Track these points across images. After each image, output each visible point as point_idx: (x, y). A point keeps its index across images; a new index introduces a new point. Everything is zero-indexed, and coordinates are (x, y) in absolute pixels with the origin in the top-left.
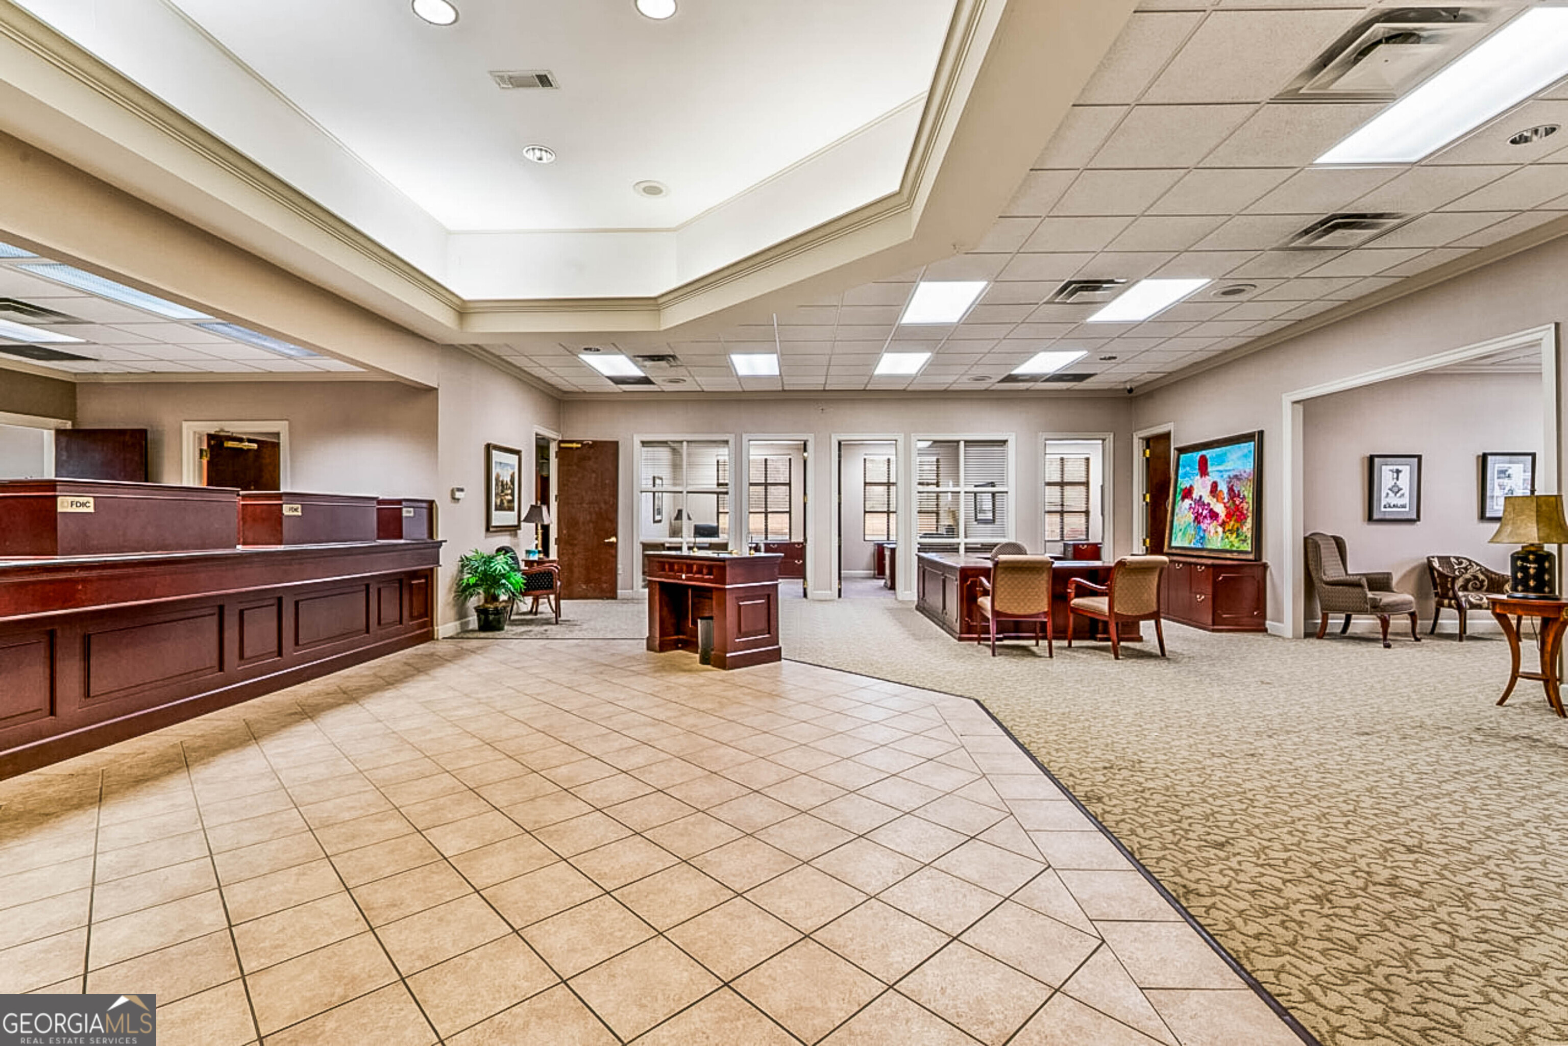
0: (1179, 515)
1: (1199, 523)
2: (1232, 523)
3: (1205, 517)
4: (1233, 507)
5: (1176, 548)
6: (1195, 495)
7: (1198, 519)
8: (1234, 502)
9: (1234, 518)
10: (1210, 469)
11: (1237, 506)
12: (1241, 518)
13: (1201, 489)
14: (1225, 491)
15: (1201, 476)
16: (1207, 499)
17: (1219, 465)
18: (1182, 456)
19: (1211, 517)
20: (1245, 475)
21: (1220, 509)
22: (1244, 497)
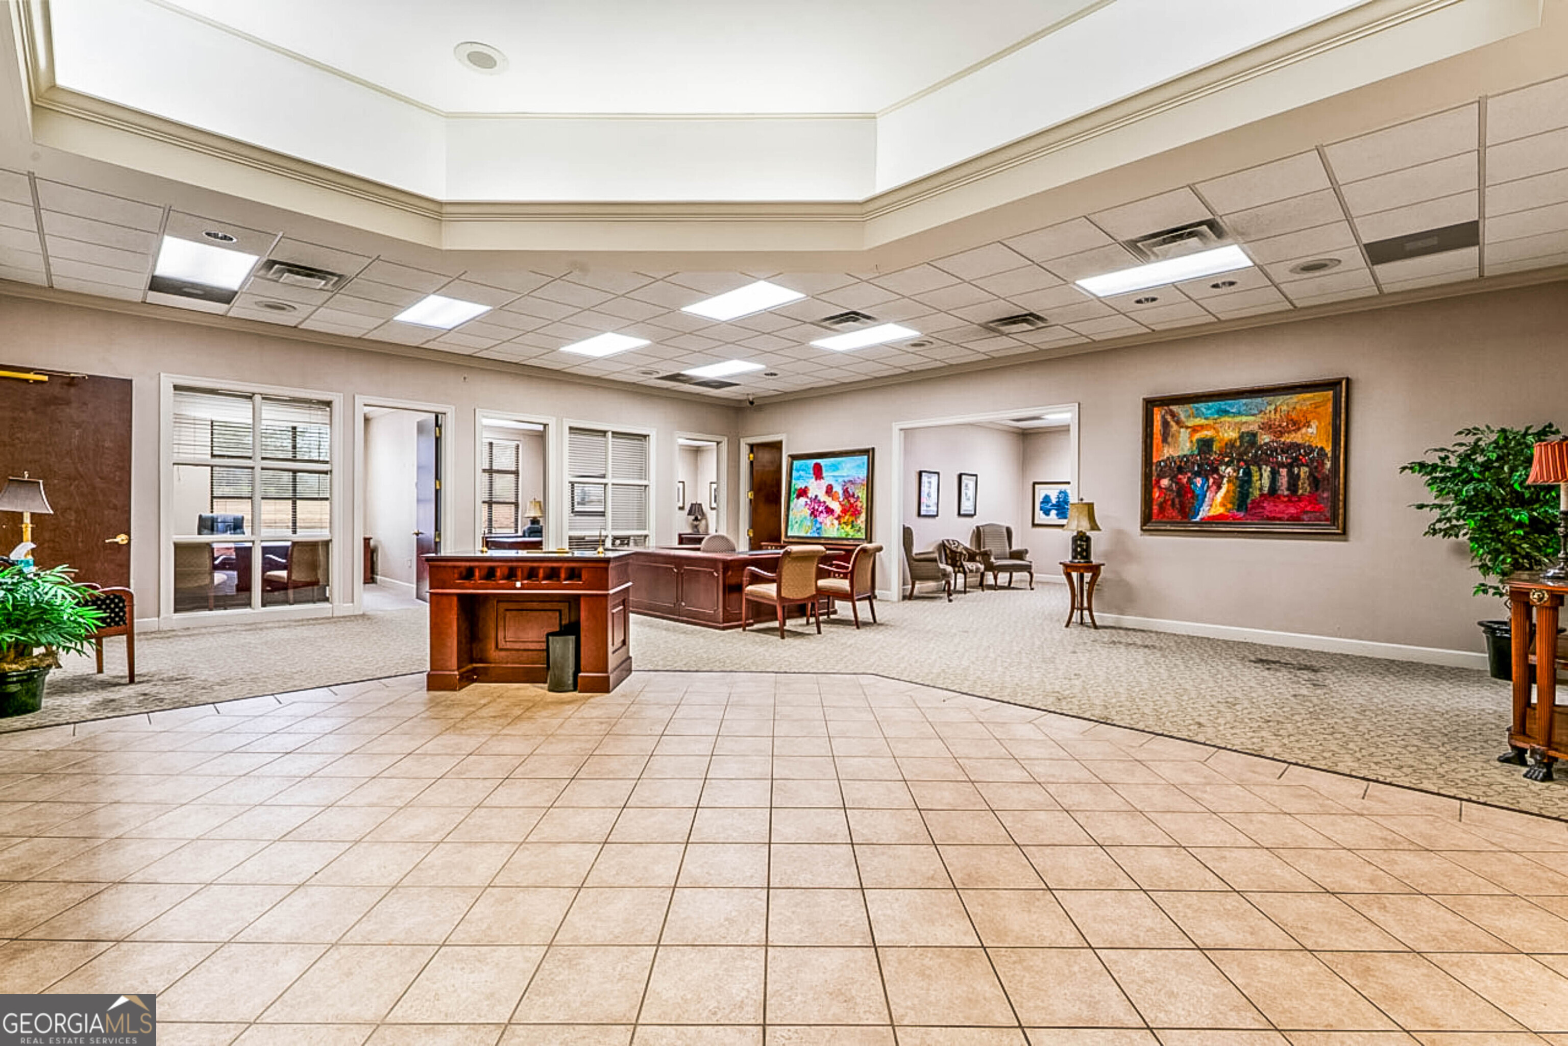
0: (795, 510)
1: (816, 516)
2: (847, 517)
3: (822, 512)
4: (848, 505)
5: (793, 537)
6: (811, 494)
7: (814, 513)
8: (849, 501)
9: (849, 514)
10: (824, 474)
11: (852, 505)
12: (856, 513)
13: (816, 489)
14: (840, 492)
15: (816, 479)
16: (823, 497)
17: (834, 471)
18: (795, 462)
19: (827, 512)
20: (859, 481)
21: (836, 506)
22: (858, 497)
